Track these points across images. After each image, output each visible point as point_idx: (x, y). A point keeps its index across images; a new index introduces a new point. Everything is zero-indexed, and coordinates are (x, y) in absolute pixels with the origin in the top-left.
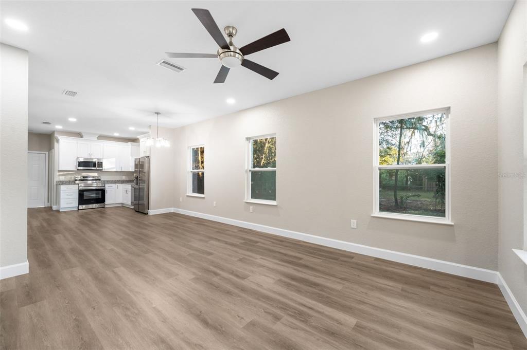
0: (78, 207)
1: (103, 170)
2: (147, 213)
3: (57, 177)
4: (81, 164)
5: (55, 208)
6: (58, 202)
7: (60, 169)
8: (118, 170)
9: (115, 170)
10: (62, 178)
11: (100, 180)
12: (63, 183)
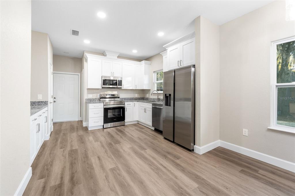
0: (103, 126)
1: (122, 88)
2: (193, 150)
3: (87, 96)
4: (105, 82)
5: (84, 124)
6: (87, 120)
7: (89, 87)
8: (133, 89)
9: (131, 88)
10: (91, 96)
11: (119, 98)
12: (91, 101)
